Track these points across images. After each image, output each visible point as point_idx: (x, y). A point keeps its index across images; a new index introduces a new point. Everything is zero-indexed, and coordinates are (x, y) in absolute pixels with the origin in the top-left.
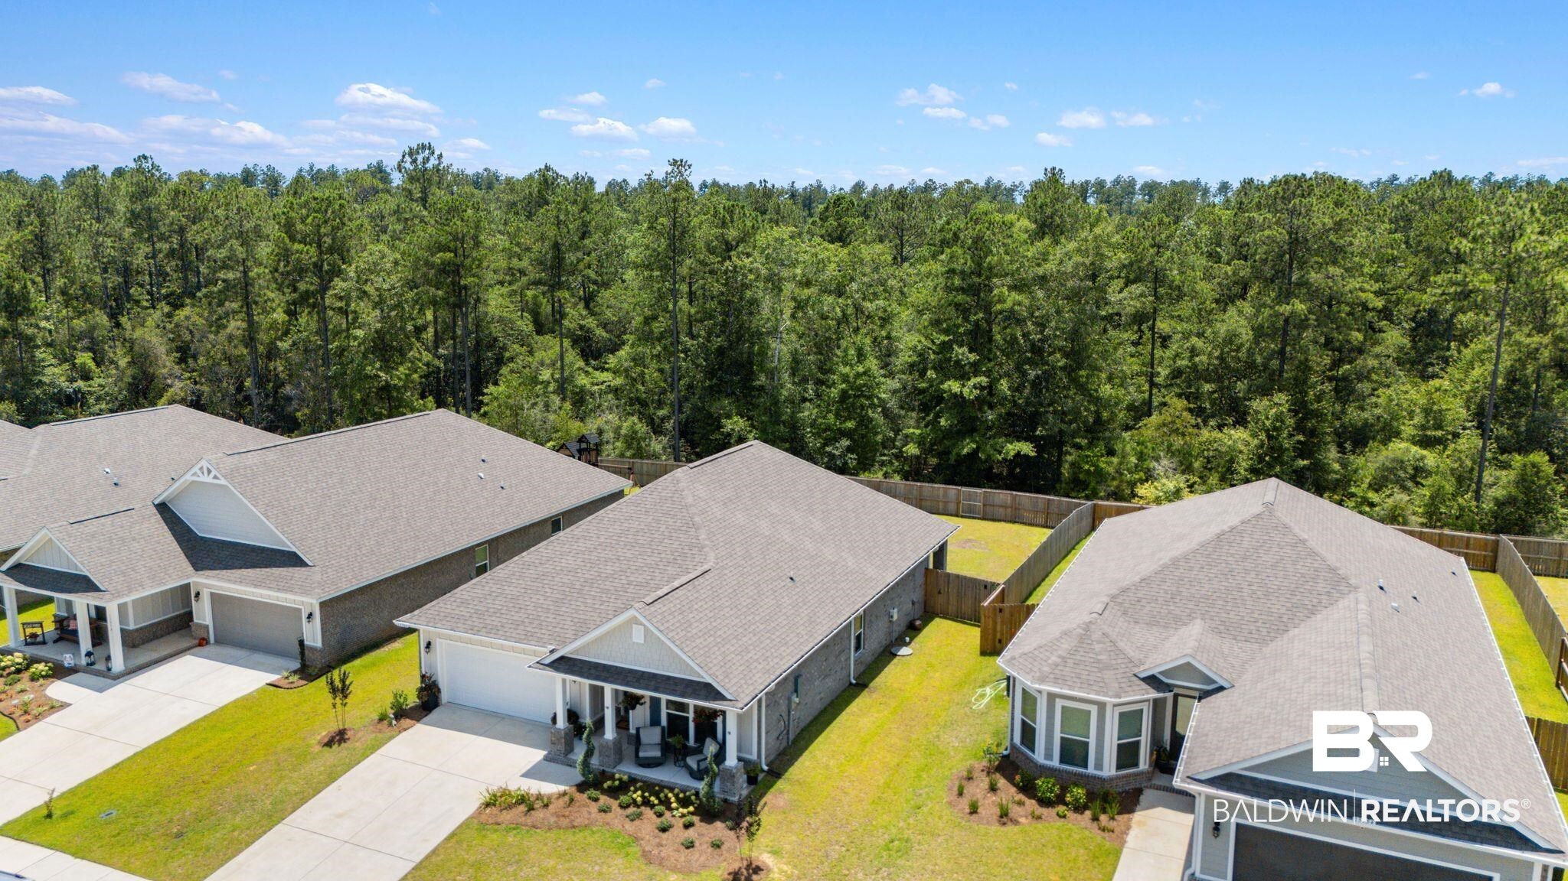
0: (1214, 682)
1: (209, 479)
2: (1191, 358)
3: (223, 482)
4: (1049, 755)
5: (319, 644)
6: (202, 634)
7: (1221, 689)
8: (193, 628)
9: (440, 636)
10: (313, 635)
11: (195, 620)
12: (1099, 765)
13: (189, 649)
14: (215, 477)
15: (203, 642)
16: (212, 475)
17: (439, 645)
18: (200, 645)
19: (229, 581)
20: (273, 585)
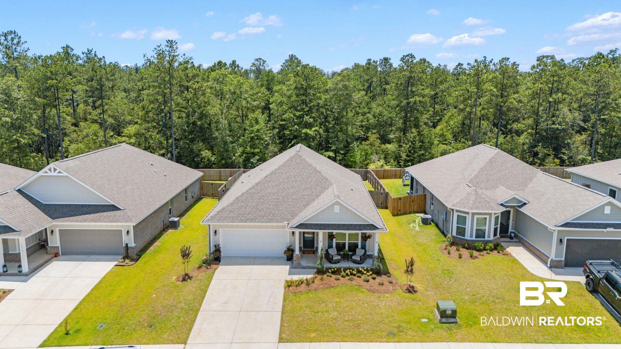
0: (522, 202)
1: (56, 174)
2: (368, 121)
3: (65, 174)
4: (471, 236)
5: (133, 245)
6: (55, 251)
7: (525, 204)
8: (49, 249)
9: (221, 227)
10: (130, 240)
11: (49, 245)
12: (489, 237)
13: (52, 258)
14: (59, 172)
15: (56, 255)
16: (57, 171)
17: (221, 232)
18: (56, 256)
19: (77, 221)
20: (106, 220)
